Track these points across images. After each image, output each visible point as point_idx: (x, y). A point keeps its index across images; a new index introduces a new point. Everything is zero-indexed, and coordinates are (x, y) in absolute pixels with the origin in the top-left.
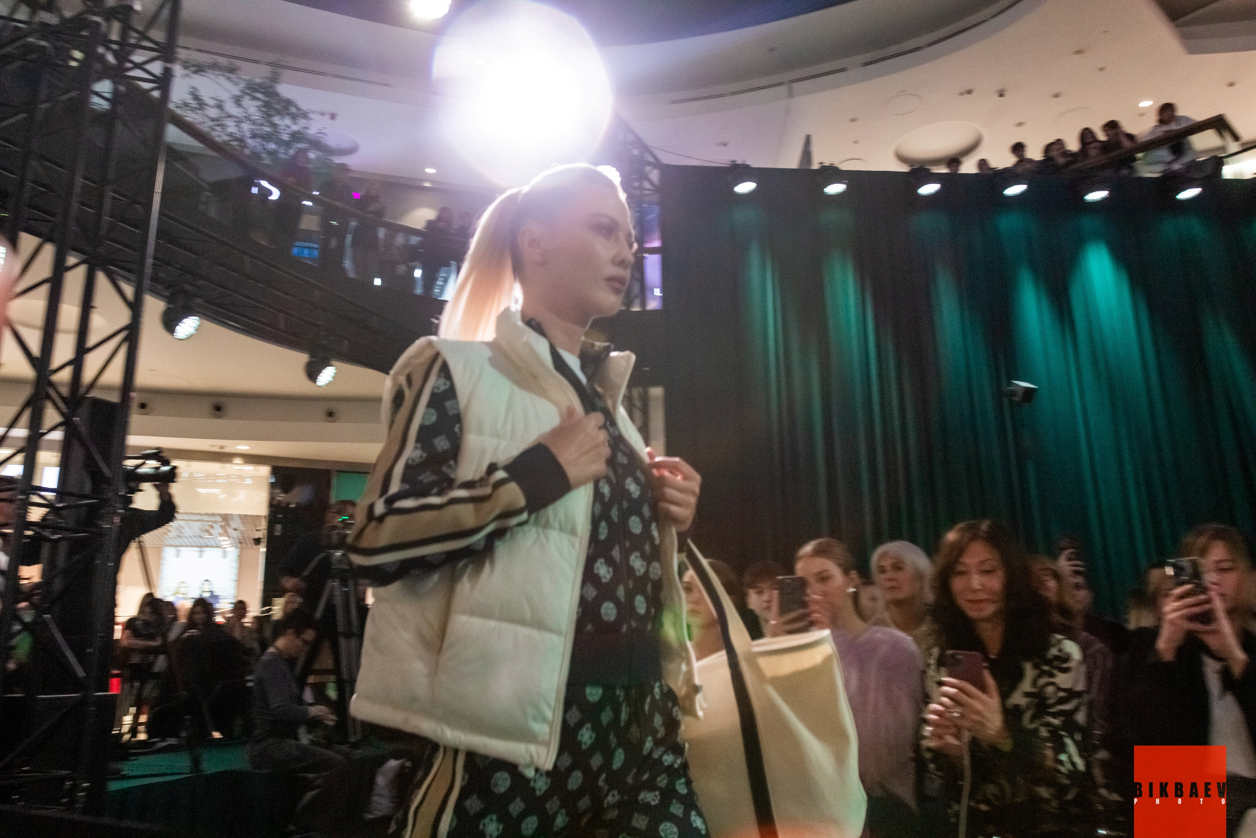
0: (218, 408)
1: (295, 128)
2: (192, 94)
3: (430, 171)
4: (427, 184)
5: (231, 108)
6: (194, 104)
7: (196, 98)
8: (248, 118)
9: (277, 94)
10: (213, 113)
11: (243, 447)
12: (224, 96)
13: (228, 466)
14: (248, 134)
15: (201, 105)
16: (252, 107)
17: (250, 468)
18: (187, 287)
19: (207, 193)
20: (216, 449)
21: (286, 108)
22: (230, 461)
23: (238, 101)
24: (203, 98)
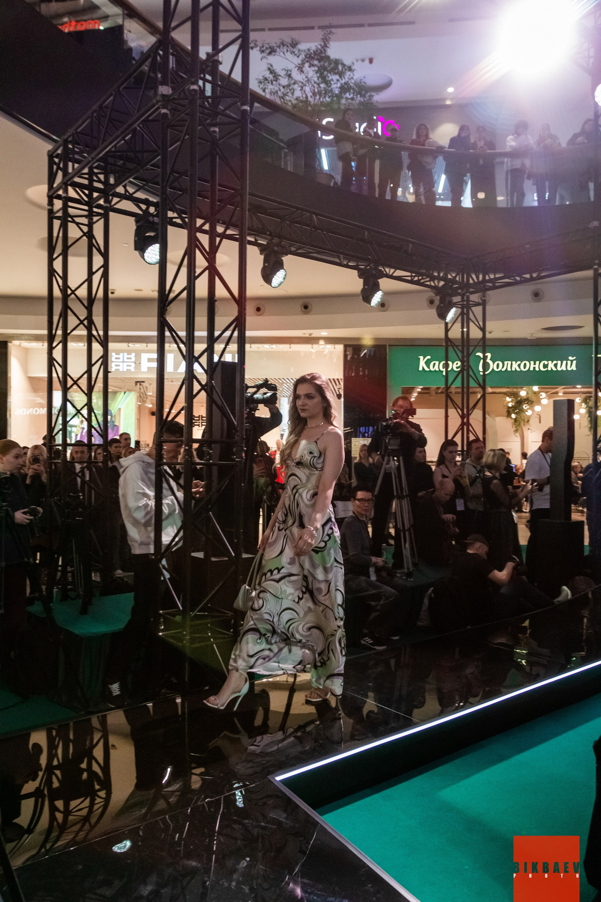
0: (306, 307)
1: (343, 81)
2: (269, 69)
3: (451, 90)
4: (448, 102)
5: (297, 76)
6: (271, 77)
7: (272, 71)
8: (308, 81)
9: (328, 58)
10: (284, 81)
11: (324, 333)
12: (291, 66)
13: (315, 346)
14: (309, 94)
15: (276, 77)
16: (311, 72)
17: (329, 347)
18: (276, 248)
19: (286, 150)
20: (307, 335)
21: (336, 67)
22: (317, 343)
23: (301, 69)
24: (277, 71)
